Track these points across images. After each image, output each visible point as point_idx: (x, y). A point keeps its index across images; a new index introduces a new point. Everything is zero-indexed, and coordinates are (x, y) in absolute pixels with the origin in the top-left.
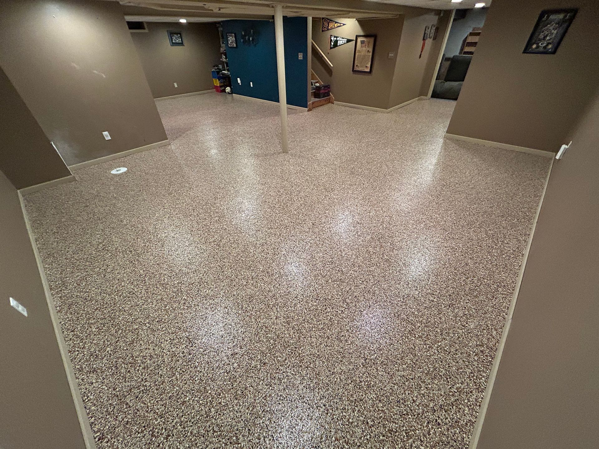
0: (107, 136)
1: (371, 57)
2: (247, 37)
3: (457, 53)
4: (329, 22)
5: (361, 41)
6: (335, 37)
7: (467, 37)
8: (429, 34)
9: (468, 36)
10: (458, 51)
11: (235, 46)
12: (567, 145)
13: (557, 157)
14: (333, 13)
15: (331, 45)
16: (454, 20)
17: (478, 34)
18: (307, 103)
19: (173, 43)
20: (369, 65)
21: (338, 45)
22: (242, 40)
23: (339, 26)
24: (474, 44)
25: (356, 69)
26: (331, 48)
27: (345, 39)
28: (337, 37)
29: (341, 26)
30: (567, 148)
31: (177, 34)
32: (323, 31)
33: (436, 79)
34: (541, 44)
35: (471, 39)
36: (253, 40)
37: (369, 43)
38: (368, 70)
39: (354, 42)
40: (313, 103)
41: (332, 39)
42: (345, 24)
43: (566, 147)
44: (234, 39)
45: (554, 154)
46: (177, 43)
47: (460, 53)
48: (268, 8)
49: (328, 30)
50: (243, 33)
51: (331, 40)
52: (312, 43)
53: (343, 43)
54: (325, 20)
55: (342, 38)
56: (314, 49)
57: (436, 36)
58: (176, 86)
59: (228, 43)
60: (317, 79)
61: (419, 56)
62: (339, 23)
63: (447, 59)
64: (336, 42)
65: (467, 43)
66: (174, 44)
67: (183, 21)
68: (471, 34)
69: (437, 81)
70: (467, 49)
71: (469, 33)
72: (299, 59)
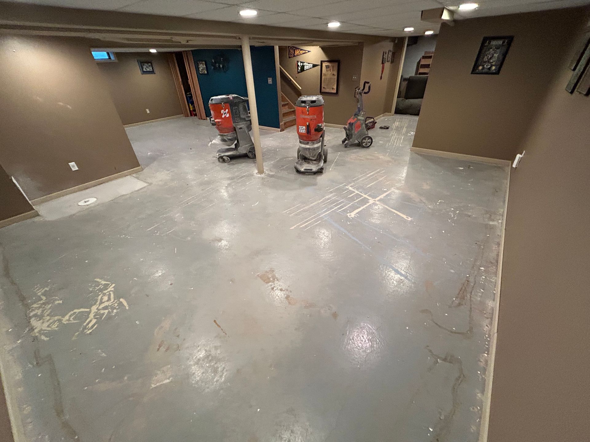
0: (73, 166)
1: (336, 80)
2: (217, 65)
3: (413, 74)
4: (295, 50)
5: (326, 66)
6: (301, 62)
7: (420, 60)
8: (387, 58)
9: (421, 58)
10: (414, 73)
11: (206, 72)
12: (521, 154)
13: (514, 166)
14: (297, 42)
15: (298, 70)
16: (408, 45)
17: (430, 57)
18: (279, 124)
19: (143, 71)
20: (335, 87)
21: (305, 69)
22: (212, 67)
23: (304, 53)
24: (427, 66)
25: (323, 90)
26: (298, 72)
27: (311, 64)
28: (303, 63)
29: (306, 53)
30: (521, 158)
31: (147, 63)
32: (289, 57)
33: (398, 97)
34: (487, 66)
35: (424, 62)
36: (223, 67)
37: (333, 67)
38: (335, 91)
39: (319, 67)
40: (285, 124)
41: (299, 64)
42: (310, 51)
43: (521, 156)
44: (205, 66)
45: (510, 162)
46: (148, 71)
47: (416, 73)
48: (234, 40)
49: (294, 56)
50: (213, 61)
51: (298, 66)
52: (280, 68)
53: (310, 68)
54: (291, 47)
55: (308, 63)
56: (282, 73)
57: (394, 60)
58: (148, 112)
59: (199, 70)
60: (288, 101)
61: (380, 77)
62: (304, 50)
63: (405, 80)
64: (303, 66)
65: (421, 65)
66: (144, 73)
67: (153, 51)
68: (424, 57)
69: (398, 99)
70: (422, 70)
71: (421, 57)
72: (269, 83)
